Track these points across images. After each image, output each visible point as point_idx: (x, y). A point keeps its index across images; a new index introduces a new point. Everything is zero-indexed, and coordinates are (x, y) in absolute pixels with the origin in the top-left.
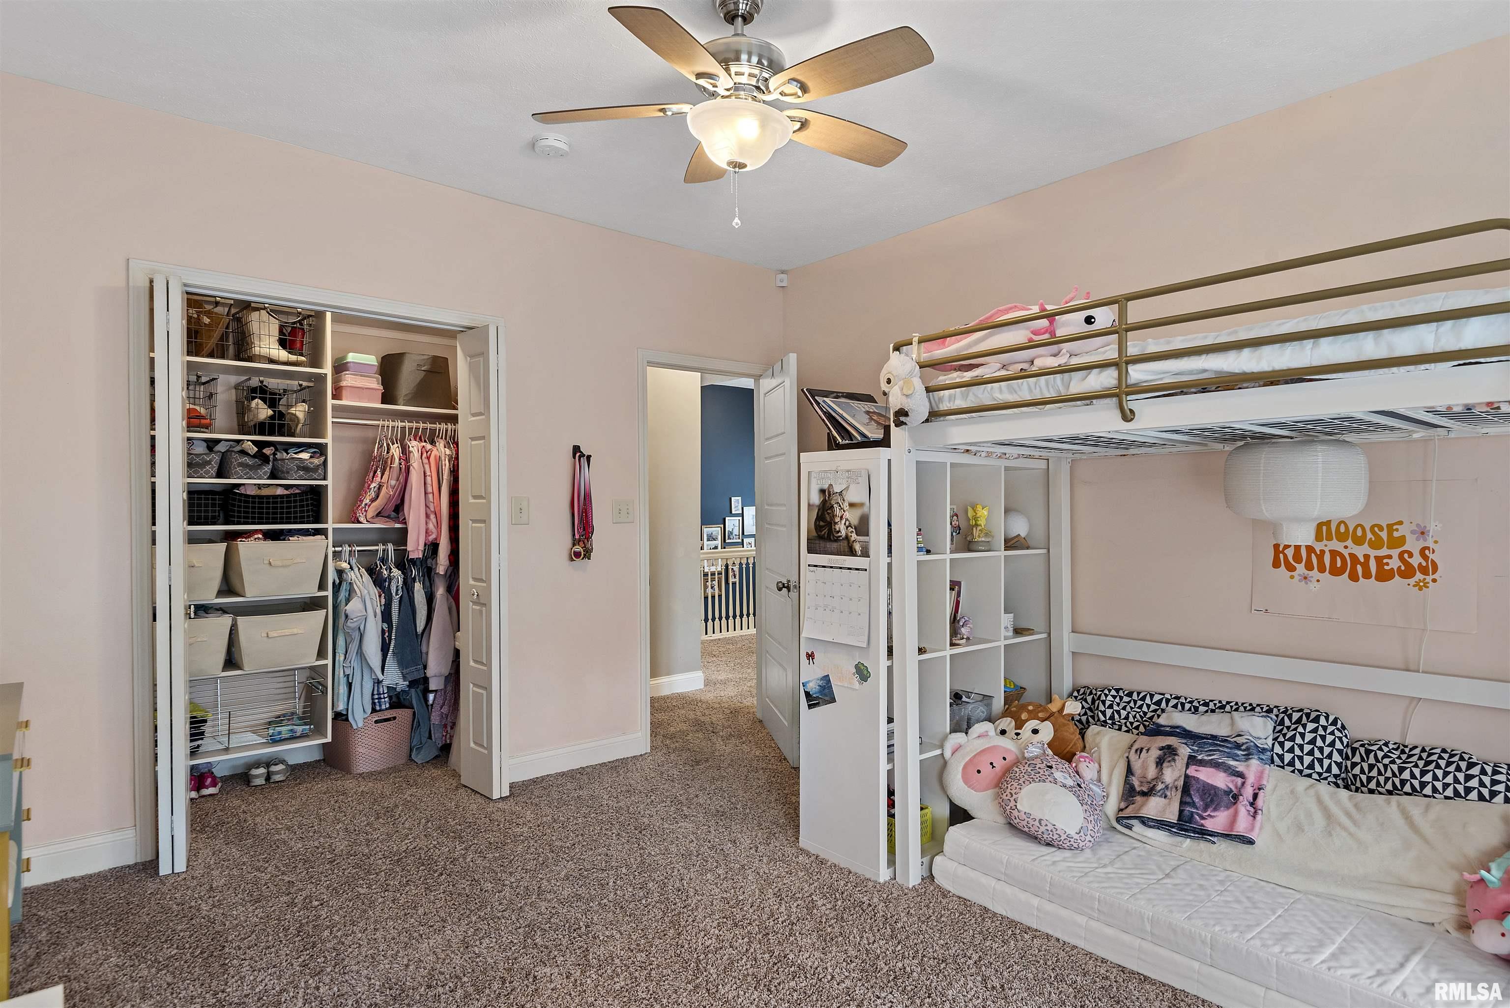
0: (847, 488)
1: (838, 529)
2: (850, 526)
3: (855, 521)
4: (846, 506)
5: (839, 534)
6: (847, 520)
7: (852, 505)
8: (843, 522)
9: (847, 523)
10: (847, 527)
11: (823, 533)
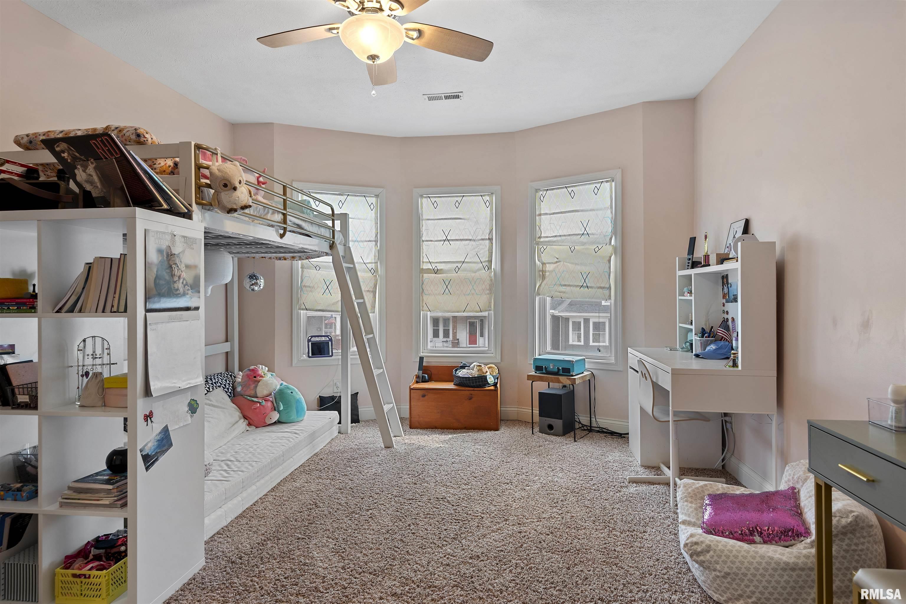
0: (183, 252)
1: (176, 288)
2: (187, 284)
3: (190, 281)
4: (182, 267)
5: (178, 292)
6: (184, 279)
7: (187, 267)
8: (181, 281)
9: (185, 282)
10: (184, 286)
11: (163, 291)
